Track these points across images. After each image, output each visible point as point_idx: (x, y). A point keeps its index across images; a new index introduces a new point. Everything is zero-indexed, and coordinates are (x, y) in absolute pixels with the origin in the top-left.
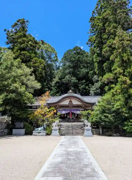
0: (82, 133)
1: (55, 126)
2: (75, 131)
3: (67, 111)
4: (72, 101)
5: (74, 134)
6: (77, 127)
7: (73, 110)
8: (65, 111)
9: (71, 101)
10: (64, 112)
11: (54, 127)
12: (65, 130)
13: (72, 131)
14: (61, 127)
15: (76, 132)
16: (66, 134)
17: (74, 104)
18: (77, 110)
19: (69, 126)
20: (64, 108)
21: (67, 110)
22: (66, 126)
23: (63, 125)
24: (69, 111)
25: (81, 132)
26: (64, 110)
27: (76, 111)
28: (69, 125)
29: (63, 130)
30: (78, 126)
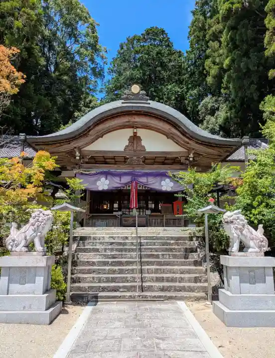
0: (192, 285)
1: (21, 248)
2: (156, 271)
3: (117, 179)
4: (139, 139)
5: (150, 289)
6: (167, 250)
7: (147, 175)
8: (109, 177)
9: (135, 139)
10: (103, 184)
11: (20, 254)
12: (105, 263)
13: (141, 271)
14: (85, 250)
15: (161, 280)
16: (104, 289)
17: (148, 150)
18: (164, 175)
19: (124, 244)
20: (104, 168)
21: (120, 175)
22: (112, 244)
23: (94, 239)
24: (126, 179)
25: (190, 281)
26: (106, 174)
27: (158, 179)
28: (127, 238)
29: (93, 264)
30: (170, 244)
